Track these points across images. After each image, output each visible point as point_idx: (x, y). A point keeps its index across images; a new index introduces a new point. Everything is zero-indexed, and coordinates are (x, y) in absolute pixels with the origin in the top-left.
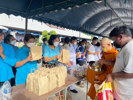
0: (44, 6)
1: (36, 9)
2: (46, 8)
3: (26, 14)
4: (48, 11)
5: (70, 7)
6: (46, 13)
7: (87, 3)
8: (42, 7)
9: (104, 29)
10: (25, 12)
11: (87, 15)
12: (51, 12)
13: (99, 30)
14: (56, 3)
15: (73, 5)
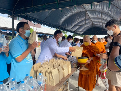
0: (33, 5)
1: (24, 8)
2: (36, 8)
3: (13, 12)
4: (38, 10)
5: (61, 8)
6: (36, 12)
7: (77, 5)
8: (31, 6)
9: (78, 27)
10: (12, 10)
11: (66, 15)
12: (41, 11)
13: (74, 28)
14: (46, 4)
15: (63, 6)
